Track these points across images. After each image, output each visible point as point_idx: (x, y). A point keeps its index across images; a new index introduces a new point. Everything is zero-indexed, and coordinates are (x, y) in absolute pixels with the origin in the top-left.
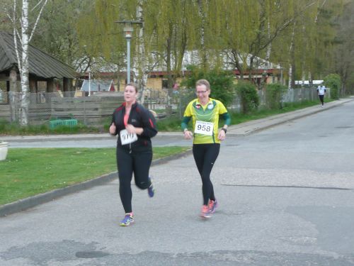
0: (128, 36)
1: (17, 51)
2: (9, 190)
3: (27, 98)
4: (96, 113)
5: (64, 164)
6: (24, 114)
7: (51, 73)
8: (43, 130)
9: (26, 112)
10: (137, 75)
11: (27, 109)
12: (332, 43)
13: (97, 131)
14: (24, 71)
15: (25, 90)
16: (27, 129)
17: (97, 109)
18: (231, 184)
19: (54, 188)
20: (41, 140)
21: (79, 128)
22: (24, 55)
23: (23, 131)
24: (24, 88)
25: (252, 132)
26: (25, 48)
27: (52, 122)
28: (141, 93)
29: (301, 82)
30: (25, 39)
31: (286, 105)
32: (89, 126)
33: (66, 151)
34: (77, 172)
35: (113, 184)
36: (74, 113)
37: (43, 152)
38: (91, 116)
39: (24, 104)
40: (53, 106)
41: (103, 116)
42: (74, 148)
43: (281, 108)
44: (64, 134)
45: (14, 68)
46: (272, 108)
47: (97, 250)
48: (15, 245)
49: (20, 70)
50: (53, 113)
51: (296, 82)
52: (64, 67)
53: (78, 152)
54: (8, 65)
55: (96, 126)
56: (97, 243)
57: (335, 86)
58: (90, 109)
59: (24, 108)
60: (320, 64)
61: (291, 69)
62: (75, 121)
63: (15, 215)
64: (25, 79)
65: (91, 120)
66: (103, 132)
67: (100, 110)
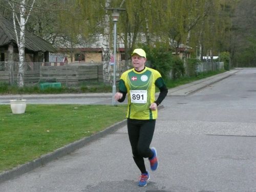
0: (115, 20)
1: (16, 31)
2: (50, 138)
3: (24, 66)
4: (74, 78)
5: (72, 117)
6: (21, 78)
7: (38, 48)
8: (36, 90)
9: (22, 77)
10: (105, 50)
11: (23, 74)
12: (230, 30)
13: (76, 91)
14: (21, 45)
15: (22, 60)
16: (24, 90)
17: (75, 75)
18: (212, 134)
19: (84, 136)
20: (36, 98)
21: (63, 89)
22: (22, 34)
23: (22, 91)
24: (21, 58)
25: (189, 94)
26: (23, 28)
27: (42, 84)
28: (108, 63)
29: (206, 58)
30: (23, 22)
31: (199, 74)
32: (69, 88)
33: (66, 107)
34: (87, 123)
35: (119, 133)
36: (58, 78)
37: (49, 107)
38: (70, 81)
39: (21, 71)
40: (41, 72)
41: (79, 80)
42: (70, 105)
43: (196, 76)
44: (51, 93)
45: (12, 44)
46: (191, 76)
47: (160, 189)
48: (88, 184)
49: (18, 45)
50: (41, 78)
51: (204, 57)
52: (46, 43)
53: (76, 108)
54: (7, 41)
55: (74, 88)
56: (155, 183)
57: (227, 61)
58: (69, 75)
59: (21, 74)
60: (221, 45)
61: (201, 48)
62: (59, 84)
63: (65, 158)
64: (22, 51)
65: (70, 83)
66: (80, 93)
67: (77, 76)
